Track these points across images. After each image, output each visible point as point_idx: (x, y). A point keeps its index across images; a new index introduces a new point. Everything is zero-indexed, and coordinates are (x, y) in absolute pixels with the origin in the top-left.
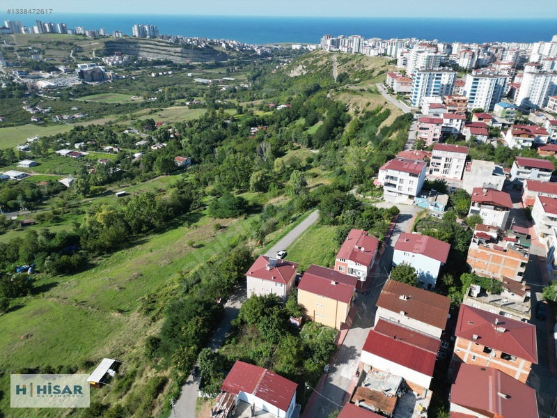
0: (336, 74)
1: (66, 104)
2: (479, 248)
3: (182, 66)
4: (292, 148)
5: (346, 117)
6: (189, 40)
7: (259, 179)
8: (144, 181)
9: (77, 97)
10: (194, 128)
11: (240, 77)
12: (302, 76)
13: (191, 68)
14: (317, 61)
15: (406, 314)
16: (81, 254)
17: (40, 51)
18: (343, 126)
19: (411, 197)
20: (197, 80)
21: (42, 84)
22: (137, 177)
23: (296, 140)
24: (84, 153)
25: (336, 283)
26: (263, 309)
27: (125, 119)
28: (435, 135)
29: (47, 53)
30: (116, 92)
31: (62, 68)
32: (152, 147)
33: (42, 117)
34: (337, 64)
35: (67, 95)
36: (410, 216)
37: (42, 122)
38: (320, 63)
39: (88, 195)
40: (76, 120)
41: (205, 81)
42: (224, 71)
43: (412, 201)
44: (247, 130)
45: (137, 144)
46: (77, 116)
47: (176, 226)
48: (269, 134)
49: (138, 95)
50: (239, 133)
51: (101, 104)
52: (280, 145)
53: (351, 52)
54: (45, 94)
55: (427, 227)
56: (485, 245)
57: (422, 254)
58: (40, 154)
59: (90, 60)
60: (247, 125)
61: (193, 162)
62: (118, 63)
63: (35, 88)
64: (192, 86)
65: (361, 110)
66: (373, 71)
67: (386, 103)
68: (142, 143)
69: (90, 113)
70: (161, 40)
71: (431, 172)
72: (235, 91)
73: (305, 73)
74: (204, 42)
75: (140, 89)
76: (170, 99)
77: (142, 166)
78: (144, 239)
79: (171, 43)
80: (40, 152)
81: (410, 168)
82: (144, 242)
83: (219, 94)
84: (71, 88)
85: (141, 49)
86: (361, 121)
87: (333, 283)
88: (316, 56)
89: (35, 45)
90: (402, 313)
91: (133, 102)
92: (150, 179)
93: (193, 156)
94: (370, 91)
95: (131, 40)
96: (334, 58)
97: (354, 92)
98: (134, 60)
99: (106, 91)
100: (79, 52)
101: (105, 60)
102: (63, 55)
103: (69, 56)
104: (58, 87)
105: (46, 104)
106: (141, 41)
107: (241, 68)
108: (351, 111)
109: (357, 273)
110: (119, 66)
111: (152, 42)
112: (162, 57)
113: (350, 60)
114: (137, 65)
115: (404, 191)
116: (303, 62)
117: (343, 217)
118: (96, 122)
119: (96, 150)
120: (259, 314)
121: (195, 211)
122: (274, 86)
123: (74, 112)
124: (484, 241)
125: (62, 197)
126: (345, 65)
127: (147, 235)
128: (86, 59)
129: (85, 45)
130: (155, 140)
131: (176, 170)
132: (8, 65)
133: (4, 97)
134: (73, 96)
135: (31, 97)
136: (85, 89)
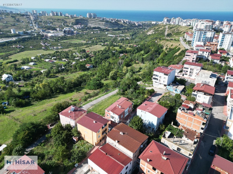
0: (166, 33)
1: (56, 43)
2: (182, 112)
3: (104, 30)
4: (135, 63)
5: (161, 51)
6: (108, 19)
7: (113, 75)
8: (71, 73)
9: (61, 40)
10: (100, 54)
11: (127, 35)
12: (152, 34)
13: (108, 30)
14: (159, 28)
15: (118, 142)
16: (29, 100)
17: (51, 23)
18: (159, 54)
19: (165, 85)
20: (109, 35)
21: (49, 35)
22: (69, 71)
23: (137, 60)
24: (54, 61)
25: (96, 122)
26: (59, 131)
27: (76, 49)
28: (193, 59)
29: (54, 23)
30: (76, 39)
31: (58, 29)
32: (80, 60)
33: (46, 47)
34: (168, 29)
35: (57, 39)
36: (161, 94)
37: (46, 49)
38: (161, 29)
39: (48, 77)
40: (58, 49)
41: (112, 36)
42: (121, 32)
43: (165, 87)
44: (119, 55)
45: (75, 59)
46: (59, 47)
47: (72, 91)
48: (127, 57)
49: (84, 40)
50: (115, 56)
51: (70, 43)
52: (130, 62)
53: (175, 24)
54: (50, 39)
55: (165, 100)
56: (186, 111)
57: (149, 112)
58: (39, 60)
59: (69, 26)
60: (119, 53)
61: (94, 67)
62: (79, 28)
63: (46, 36)
64: (106, 37)
65: (168, 48)
66: (181, 32)
67: (180, 45)
68: (78, 58)
69: (64, 47)
70: (97, 19)
71: (183, 75)
72: (123, 40)
73: (153, 33)
74: (114, 20)
75: (86, 38)
76: (96, 42)
77: (73, 67)
78: (57, 96)
79: (101, 20)
80: (38, 60)
81: (165, 71)
82: (57, 97)
83: (116, 41)
84: (60, 37)
85: (89, 22)
86: (167, 53)
87: (94, 122)
88: (159, 26)
89: (50, 20)
90: (117, 141)
91: (82, 43)
92: (74, 72)
93: (94, 64)
94: (175, 40)
95: (85, 19)
96: (167, 27)
97: (168, 40)
98: (86, 27)
99: (73, 38)
100: (65, 23)
101: (75, 26)
102: (59, 24)
103: (61, 25)
104: (55, 36)
105: (49, 42)
106: (89, 19)
107: (128, 31)
108: (164, 49)
109: (115, 118)
110: (79, 29)
111: (94, 20)
112: (97, 26)
113: (174, 27)
114: (87, 29)
115: (162, 82)
116: (153, 28)
117: (128, 92)
118: (64, 50)
119: (59, 60)
120: (56, 133)
121: (83, 86)
122: (140, 38)
123: (59, 46)
124: (186, 109)
125: (38, 77)
126: (171, 30)
127: (59, 94)
128: (68, 26)
129: (68, 21)
130: (83, 57)
131: (85, 70)
132: (39, 27)
133: (35, 39)
134: (60, 40)
135: (44, 40)
136: (65, 37)
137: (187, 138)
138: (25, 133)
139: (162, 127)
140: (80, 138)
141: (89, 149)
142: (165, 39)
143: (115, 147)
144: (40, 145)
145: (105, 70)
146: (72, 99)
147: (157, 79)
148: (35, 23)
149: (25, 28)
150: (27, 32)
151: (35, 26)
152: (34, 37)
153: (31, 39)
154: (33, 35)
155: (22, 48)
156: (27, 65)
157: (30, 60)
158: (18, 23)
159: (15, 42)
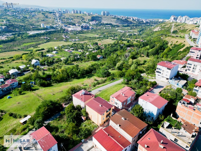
0: (172, 30)
1: (75, 36)
2: (182, 106)
3: (115, 26)
4: (141, 56)
5: (166, 46)
6: (119, 17)
7: (119, 66)
8: (85, 62)
9: (79, 34)
10: (110, 47)
11: (135, 31)
12: (159, 31)
13: (118, 26)
14: (166, 25)
15: (120, 126)
16: (51, 81)
17: (72, 19)
18: (164, 49)
19: (167, 79)
20: (119, 31)
21: (70, 29)
22: (83, 60)
23: (143, 53)
24: (72, 51)
25: (102, 106)
26: (71, 110)
27: (90, 42)
28: (198, 55)
29: (74, 20)
30: (91, 33)
31: (77, 25)
32: (93, 51)
33: (67, 39)
34: (174, 27)
35: (76, 33)
36: (162, 87)
37: (66, 41)
38: (167, 26)
39: (66, 64)
40: (75, 41)
41: (121, 31)
42: (129, 28)
43: (167, 81)
44: (126, 48)
45: (89, 50)
46: (77, 40)
47: (84, 77)
48: (133, 50)
49: (97, 35)
50: (123, 49)
51: (85, 36)
52: (136, 55)
53: (181, 22)
54: (70, 32)
55: (166, 92)
56: (186, 105)
57: (150, 102)
58: (60, 50)
59: (86, 22)
60: (126, 46)
61: (103, 58)
62: (94, 24)
63: (67, 30)
64: (116, 32)
65: (173, 44)
66: (187, 30)
67: (185, 42)
68: (91, 50)
69: (80, 39)
70: (110, 16)
71: (186, 70)
72: (131, 35)
73: (160, 30)
74: (125, 18)
75: (99, 32)
76: (107, 37)
77: (86, 57)
78: (72, 80)
79: (113, 18)
80: (60, 49)
81: (168, 66)
82: (72, 81)
83: (125, 36)
84: (78, 31)
85: (103, 19)
86: (171, 48)
87: (100, 106)
88: (166, 23)
89: (71, 17)
90: (118, 125)
91: (95, 37)
92: (87, 61)
93: (104, 56)
94: (181, 37)
95: (100, 16)
96: (173, 24)
97: (173, 37)
98: (100, 23)
99: (88, 33)
100: (83, 19)
101: (91, 23)
102: (78, 20)
103: (80, 21)
104: (74, 31)
105: (69, 35)
106: (103, 17)
107: (137, 27)
108: (169, 45)
109: (118, 105)
111: (107, 17)
112: (109, 22)
113: (180, 25)
114: (100, 25)
115: (164, 76)
116: (160, 26)
117: (132, 82)
118: (80, 42)
119: (76, 50)
120: (69, 112)
121: (93, 74)
122: (146, 34)
123: (76, 38)
124: (186, 103)
125: (59, 63)
126: (177, 27)
127: (74, 79)
129: (85, 17)
130: (95, 49)
131: (96, 60)
132: (62, 23)
133: (58, 32)
134: (77, 33)
135: (65, 33)
136: (82, 32)
137: (185, 131)
138: (45, 108)
139: (162, 117)
140: (88, 118)
141: (94, 128)
142: (170, 36)
143: (117, 130)
144: (56, 120)
145: (113, 61)
146: (84, 84)
147: (160, 73)
148: (60, 19)
149: (51, 23)
150: (53, 27)
151: (59, 22)
152: (58, 30)
153: (56, 32)
154: (57, 29)
155: (49, 39)
156: (51, 53)
157: (53, 49)
158: (47, 19)
159: (43, 34)
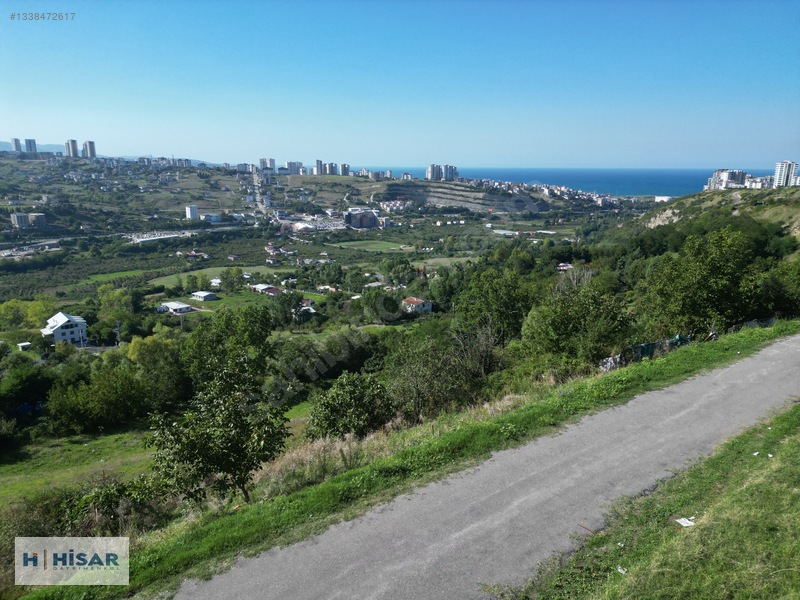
1: (316, 249)
3: (481, 216)
6: (496, 184)
9: (333, 243)
11: (562, 232)
12: (671, 225)
13: (495, 219)
17: (312, 193)
20: (496, 231)
21: (299, 226)
22: (329, 323)
29: (319, 195)
30: (383, 240)
31: (329, 212)
33: (280, 259)
35: (320, 239)
37: (277, 264)
38: (707, 204)
41: (509, 233)
42: (542, 223)
45: (365, 286)
46: (322, 261)
49: (410, 244)
51: (360, 250)
53: (771, 186)
54: (298, 237)
59: (365, 204)
61: (435, 308)
62: (398, 208)
63: (289, 230)
64: (488, 237)
68: (375, 284)
69: (337, 260)
70: (459, 183)
73: (675, 220)
74: (518, 187)
75: (416, 237)
76: (450, 250)
79: (471, 187)
84: (330, 232)
85: (431, 194)
89: (308, 187)
91: (400, 251)
95: (420, 183)
96: (735, 196)
98: (419, 206)
99: (372, 238)
100: (355, 195)
101: (384, 206)
102: (336, 197)
103: (342, 200)
104: (316, 231)
105: (292, 247)
106: (432, 184)
107: (569, 220)
110: (398, 212)
111: (447, 186)
112: (455, 204)
113: (770, 194)
114: (421, 213)
116: (674, 205)
119: (306, 289)
123: (322, 257)
128: (361, 203)
129: (363, 188)
131: (398, 319)
132: (271, 205)
133: (251, 236)
134: (328, 241)
135: (280, 239)
136: (346, 234)
145: (500, 298)
148: (263, 194)
149: (229, 207)
150: (232, 217)
151: (262, 202)
152: (252, 230)
153: (241, 236)
154: (247, 225)
155: (204, 260)
156: (184, 299)
158: (213, 194)
159: (187, 243)
